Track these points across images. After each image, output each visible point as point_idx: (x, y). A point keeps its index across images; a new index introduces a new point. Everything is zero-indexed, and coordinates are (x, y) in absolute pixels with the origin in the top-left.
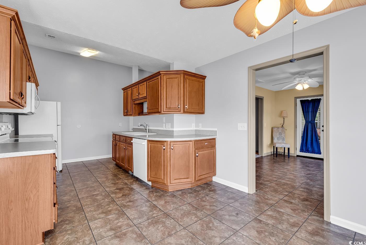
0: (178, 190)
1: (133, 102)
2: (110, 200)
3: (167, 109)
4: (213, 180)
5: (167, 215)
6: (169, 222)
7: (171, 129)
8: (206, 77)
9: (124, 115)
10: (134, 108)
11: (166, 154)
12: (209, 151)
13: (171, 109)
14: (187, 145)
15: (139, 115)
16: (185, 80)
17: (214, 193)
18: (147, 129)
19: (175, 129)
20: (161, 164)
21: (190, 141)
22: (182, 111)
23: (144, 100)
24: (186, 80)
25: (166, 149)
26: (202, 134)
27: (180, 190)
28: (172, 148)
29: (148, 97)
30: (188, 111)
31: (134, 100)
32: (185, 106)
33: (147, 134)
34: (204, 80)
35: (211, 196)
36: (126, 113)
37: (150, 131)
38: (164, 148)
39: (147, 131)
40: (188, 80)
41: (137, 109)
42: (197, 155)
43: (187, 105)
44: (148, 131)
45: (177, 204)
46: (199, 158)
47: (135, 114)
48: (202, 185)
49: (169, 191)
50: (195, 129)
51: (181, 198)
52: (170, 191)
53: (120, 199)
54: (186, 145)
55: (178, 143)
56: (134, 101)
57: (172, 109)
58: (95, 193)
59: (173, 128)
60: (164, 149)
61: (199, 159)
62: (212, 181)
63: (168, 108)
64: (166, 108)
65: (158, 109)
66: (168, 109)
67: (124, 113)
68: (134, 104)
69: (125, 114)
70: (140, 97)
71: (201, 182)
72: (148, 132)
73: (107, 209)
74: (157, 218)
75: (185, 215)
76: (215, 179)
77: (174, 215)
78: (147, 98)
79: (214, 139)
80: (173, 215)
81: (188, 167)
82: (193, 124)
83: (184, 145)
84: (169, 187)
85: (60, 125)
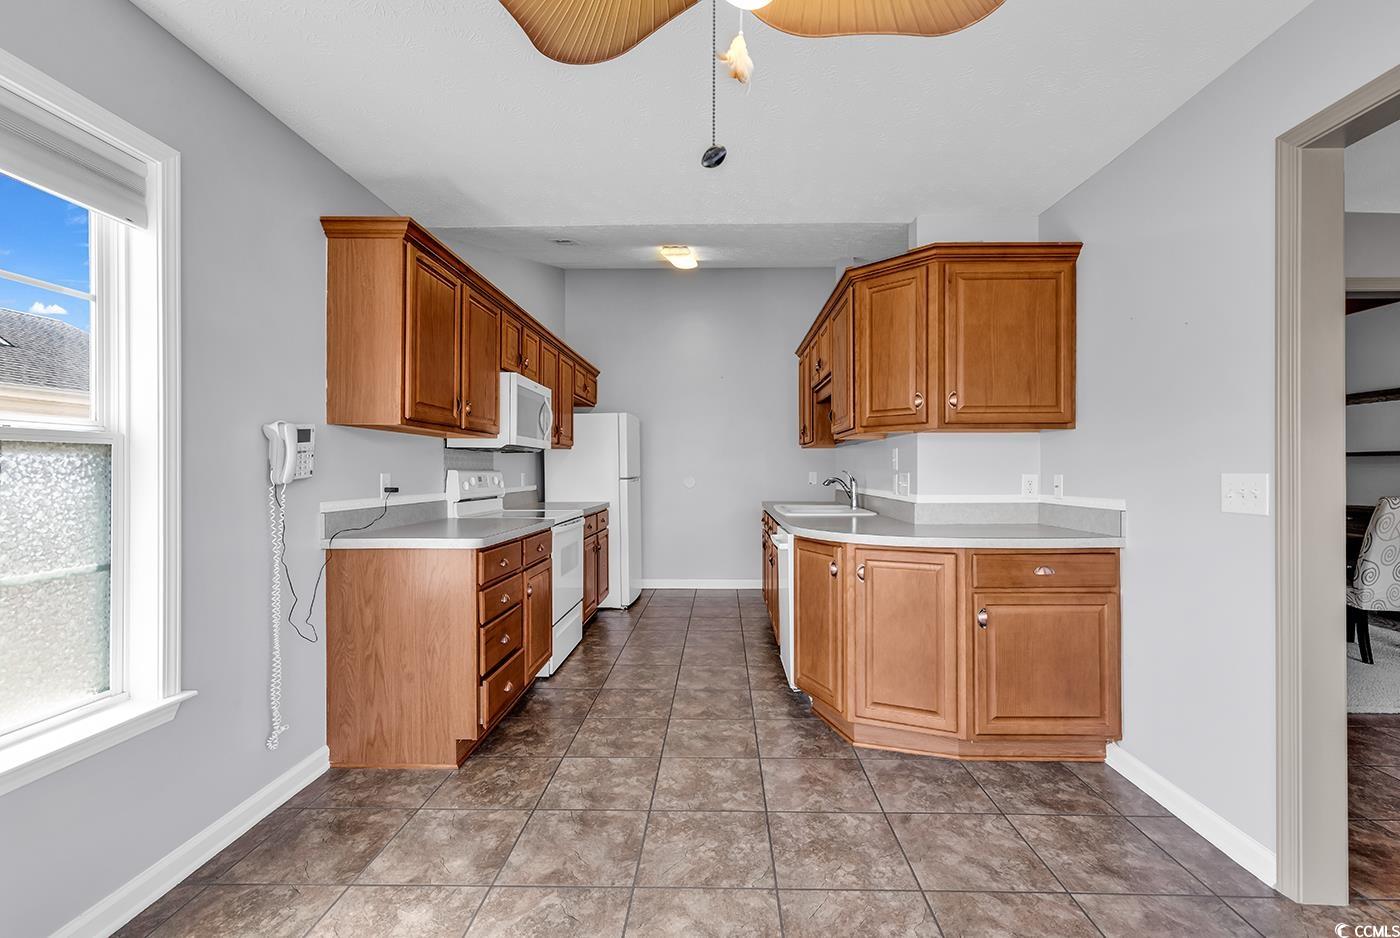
0: (894, 752)
1: (814, 394)
2: (661, 717)
3: (872, 414)
4: (1107, 761)
5: (765, 822)
6: (749, 846)
7: (908, 498)
8: (1079, 246)
9: (803, 446)
10: (820, 416)
11: (840, 596)
12: (1074, 608)
13: (889, 413)
14: (932, 567)
16: (947, 283)
17: (1044, 818)
18: (854, 497)
19: (920, 499)
20: (828, 630)
21: (947, 552)
22: (934, 420)
24: (950, 282)
25: (839, 574)
26: (1062, 526)
27: (900, 754)
28: (862, 572)
29: (832, 374)
30: (964, 417)
31: (814, 388)
32: (948, 396)
33: (854, 514)
34: (1065, 267)
35: (1016, 824)
36: (803, 438)
38: (834, 569)
39: (854, 504)
40: (961, 284)
42: (983, 617)
43: (961, 393)
45: (837, 800)
46: (993, 633)
47: (821, 440)
48: (1020, 766)
49: (854, 744)
50: (1039, 501)
51: (873, 782)
52: (858, 748)
53: (685, 721)
54: (927, 567)
55: (888, 555)
56: (817, 393)
57: (894, 413)
58: (646, 686)
59: (916, 492)
60: (835, 575)
61: (993, 638)
62: (1102, 763)
63: (878, 411)
64: (871, 410)
66: (878, 414)
68: (818, 403)
70: (822, 374)
71: (1026, 751)
72: (859, 505)
73: (631, 738)
74: (726, 817)
75: (828, 847)
76: (1116, 757)
77: (786, 833)
78: (831, 379)
79: (1112, 554)
80: (785, 829)
81: (937, 663)
82: (1023, 476)
83: (917, 566)
84: (857, 729)
85: (626, 476)
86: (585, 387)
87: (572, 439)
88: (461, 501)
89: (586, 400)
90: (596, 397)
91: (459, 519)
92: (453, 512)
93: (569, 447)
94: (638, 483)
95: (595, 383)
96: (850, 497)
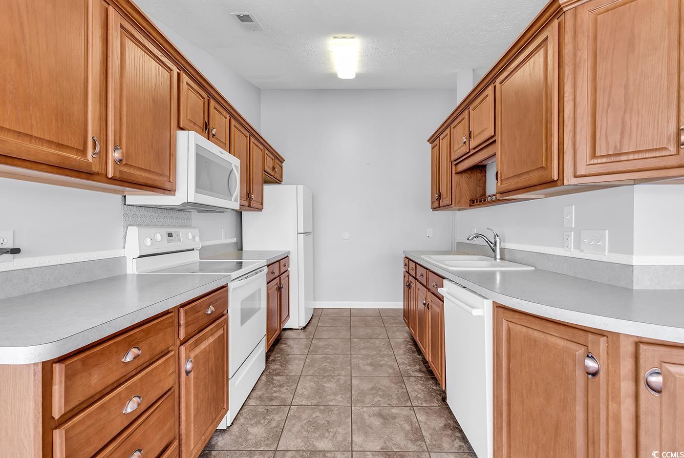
1: (454, 167)
3: (596, 161)
7: (614, 258)
9: (434, 209)
10: (458, 184)
11: (603, 407)
13: (623, 158)
15: (470, 206)
18: (498, 251)
19: (636, 259)
23: (485, 151)
25: (602, 374)
28: (656, 379)
29: (498, 138)
31: (455, 161)
33: (498, 268)
36: (438, 203)
37: (507, 256)
38: (591, 364)
39: (498, 257)
41: (465, 185)
44: (501, 255)
47: (459, 203)
56: (456, 165)
57: (631, 157)
59: (630, 252)
60: (595, 374)
63: (602, 158)
64: (594, 155)
65: (547, 168)
66: (604, 160)
67: (433, 203)
68: (456, 173)
69: (436, 205)
70: (474, 143)
72: (502, 258)
78: (495, 141)
85: (303, 232)
86: (274, 168)
87: (262, 204)
88: (140, 257)
89: (274, 178)
90: (282, 177)
91: (138, 275)
92: (132, 268)
93: (260, 210)
94: (310, 237)
95: (282, 167)
96: (494, 251)
